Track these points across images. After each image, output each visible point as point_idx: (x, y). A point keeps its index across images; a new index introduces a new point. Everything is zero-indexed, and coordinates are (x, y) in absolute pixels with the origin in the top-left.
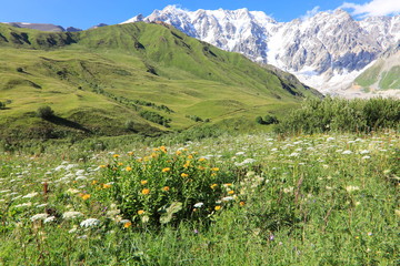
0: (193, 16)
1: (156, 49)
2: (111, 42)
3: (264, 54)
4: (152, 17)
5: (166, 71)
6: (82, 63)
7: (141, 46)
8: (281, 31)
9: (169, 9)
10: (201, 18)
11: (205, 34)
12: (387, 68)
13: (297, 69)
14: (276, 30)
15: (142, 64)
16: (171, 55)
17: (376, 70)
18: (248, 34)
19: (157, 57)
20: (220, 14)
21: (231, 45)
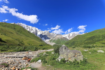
0: (26, 26)
1: (19, 30)
2: (8, 26)
3: (37, 35)
4: (17, 24)
5: (20, 34)
6: (2, 29)
7: (15, 29)
8: (40, 32)
9: (21, 23)
10: (27, 26)
11: (27, 29)
12: (53, 40)
13: (42, 38)
14: (39, 31)
15: (15, 32)
16: (21, 31)
17: (52, 40)
18: (35, 31)
19: (18, 31)
20: (31, 27)
21: (32, 32)
